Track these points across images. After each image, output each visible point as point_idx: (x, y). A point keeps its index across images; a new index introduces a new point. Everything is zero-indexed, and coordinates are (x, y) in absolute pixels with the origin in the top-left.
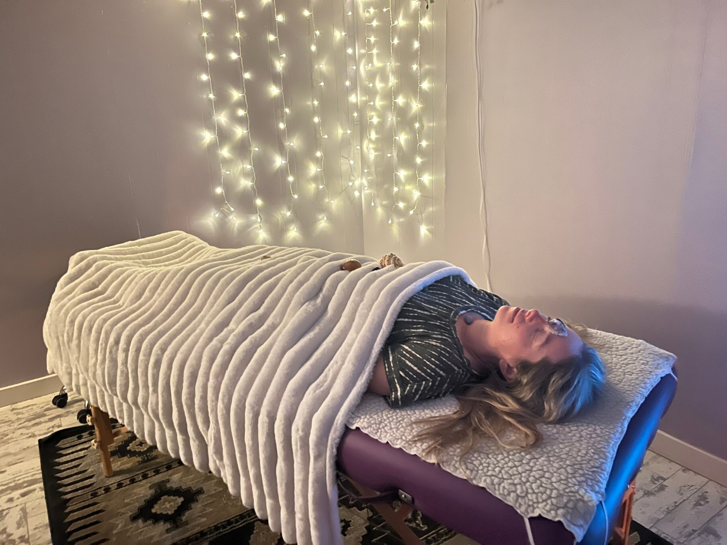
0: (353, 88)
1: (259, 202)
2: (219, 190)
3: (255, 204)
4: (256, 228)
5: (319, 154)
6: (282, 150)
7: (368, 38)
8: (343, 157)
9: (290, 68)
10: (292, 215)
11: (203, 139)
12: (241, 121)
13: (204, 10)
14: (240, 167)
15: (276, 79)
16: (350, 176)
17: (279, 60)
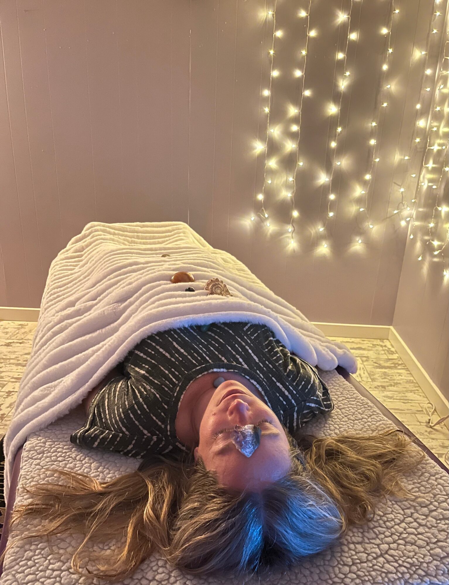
0: (424, 113)
1: (295, 214)
2: (260, 197)
3: (291, 214)
4: (288, 237)
5: (368, 177)
6: (328, 167)
7: (445, 57)
8: (395, 183)
9: (354, 88)
10: (326, 232)
11: (255, 148)
12: (293, 136)
13: (277, 29)
14: (284, 179)
15: (337, 97)
16: (399, 204)
17: (344, 79)
